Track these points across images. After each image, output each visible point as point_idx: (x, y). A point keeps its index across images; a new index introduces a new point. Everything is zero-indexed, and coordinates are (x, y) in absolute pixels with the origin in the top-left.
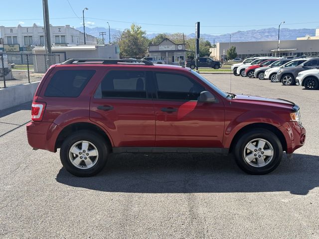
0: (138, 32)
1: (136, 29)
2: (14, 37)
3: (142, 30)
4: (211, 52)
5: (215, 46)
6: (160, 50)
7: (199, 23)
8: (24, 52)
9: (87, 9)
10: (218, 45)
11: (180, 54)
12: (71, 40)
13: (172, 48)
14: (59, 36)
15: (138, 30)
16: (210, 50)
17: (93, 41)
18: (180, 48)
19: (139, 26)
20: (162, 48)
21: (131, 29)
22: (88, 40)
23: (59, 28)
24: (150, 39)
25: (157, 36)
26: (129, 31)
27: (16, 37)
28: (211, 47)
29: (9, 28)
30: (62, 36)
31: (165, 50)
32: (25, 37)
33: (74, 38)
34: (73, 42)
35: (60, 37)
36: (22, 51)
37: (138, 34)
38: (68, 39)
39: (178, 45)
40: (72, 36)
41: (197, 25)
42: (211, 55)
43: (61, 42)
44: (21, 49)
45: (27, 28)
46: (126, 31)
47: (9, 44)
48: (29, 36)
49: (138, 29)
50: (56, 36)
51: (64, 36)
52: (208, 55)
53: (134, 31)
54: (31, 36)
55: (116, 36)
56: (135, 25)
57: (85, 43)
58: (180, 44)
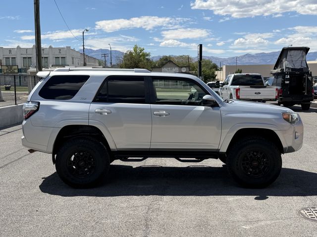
0: (141, 54)
1: (138, 51)
2: (12, 58)
4: (216, 75)
5: (221, 69)
7: (201, 46)
8: (23, 73)
9: (87, 30)
10: (224, 68)
12: (71, 63)
13: (175, 70)
15: (140, 52)
16: (216, 73)
17: (95, 62)
18: (184, 70)
19: (142, 48)
20: (165, 70)
21: (133, 51)
22: (89, 62)
23: (60, 50)
24: (154, 61)
25: (162, 57)
26: (131, 53)
27: (15, 58)
28: (217, 70)
29: (8, 49)
30: (62, 58)
32: (24, 58)
33: (74, 60)
34: (73, 63)
35: (60, 58)
36: (21, 72)
37: (141, 56)
38: (68, 60)
39: (182, 67)
40: (73, 58)
41: (199, 47)
42: (217, 78)
43: (60, 64)
44: (20, 70)
45: (27, 49)
46: (128, 53)
47: (6, 66)
48: (29, 58)
49: (141, 50)
50: (56, 58)
51: (65, 57)
52: (213, 77)
53: (136, 53)
54: (31, 58)
55: (119, 57)
56: (138, 46)
57: (85, 65)
58: (184, 67)
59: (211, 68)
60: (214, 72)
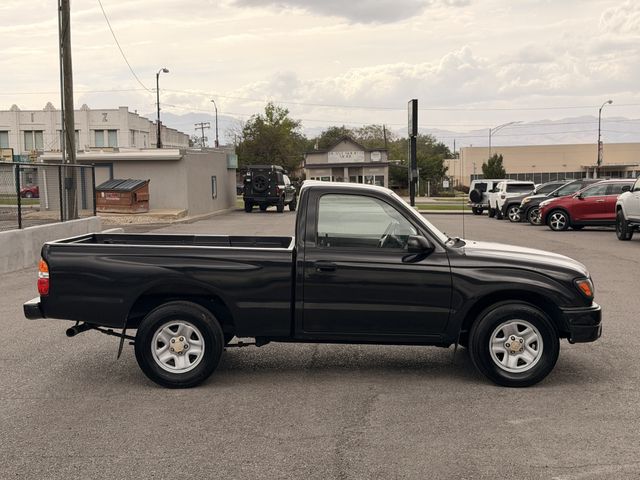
0: (281, 122)
1: (276, 115)
3: (292, 117)
4: (447, 169)
5: (456, 155)
6: (330, 162)
7: (415, 103)
9: (165, 71)
10: (463, 152)
11: (375, 172)
12: (130, 140)
13: (358, 157)
14: (102, 131)
15: (281, 119)
16: (446, 163)
17: (181, 141)
18: (376, 157)
19: (284, 109)
20: (335, 157)
21: (265, 116)
22: (168, 140)
23: (105, 113)
24: (310, 137)
25: (326, 130)
26: (259, 121)
27: (6, 132)
28: (448, 157)
30: (109, 131)
31: (341, 161)
32: (26, 132)
33: (136, 135)
34: (134, 143)
35: (106, 133)
37: (281, 126)
38: (123, 138)
39: (371, 151)
40: (133, 131)
41: (410, 106)
42: (447, 173)
43: (107, 144)
44: (17, 159)
45: (33, 113)
46: (254, 121)
48: (37, 132)
49: (282, 115)
50: (96, 131)
51: (115, 131)
52: (441, 173)
53: (271, 120)
54: (41, 131)
55: (232, 130)
56: (276, 106)
57: (159, 145)
58: (376, 151)
59: (435, 153)
60: (442, 162)
